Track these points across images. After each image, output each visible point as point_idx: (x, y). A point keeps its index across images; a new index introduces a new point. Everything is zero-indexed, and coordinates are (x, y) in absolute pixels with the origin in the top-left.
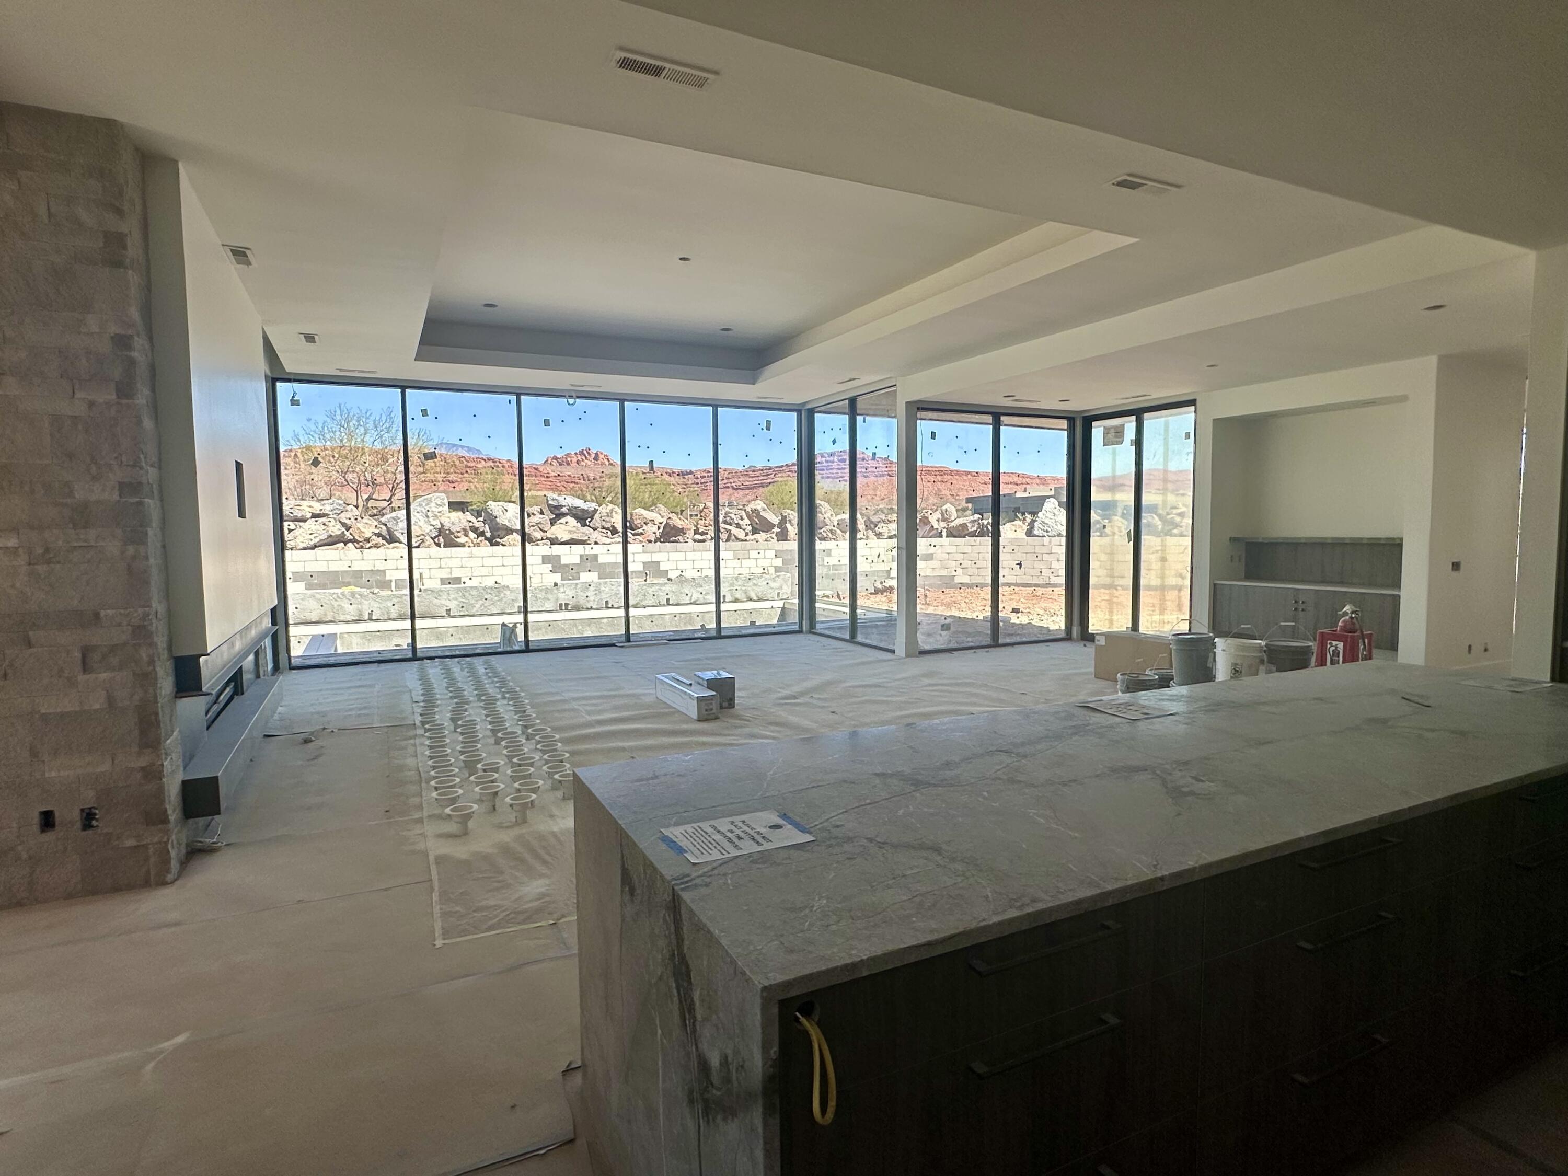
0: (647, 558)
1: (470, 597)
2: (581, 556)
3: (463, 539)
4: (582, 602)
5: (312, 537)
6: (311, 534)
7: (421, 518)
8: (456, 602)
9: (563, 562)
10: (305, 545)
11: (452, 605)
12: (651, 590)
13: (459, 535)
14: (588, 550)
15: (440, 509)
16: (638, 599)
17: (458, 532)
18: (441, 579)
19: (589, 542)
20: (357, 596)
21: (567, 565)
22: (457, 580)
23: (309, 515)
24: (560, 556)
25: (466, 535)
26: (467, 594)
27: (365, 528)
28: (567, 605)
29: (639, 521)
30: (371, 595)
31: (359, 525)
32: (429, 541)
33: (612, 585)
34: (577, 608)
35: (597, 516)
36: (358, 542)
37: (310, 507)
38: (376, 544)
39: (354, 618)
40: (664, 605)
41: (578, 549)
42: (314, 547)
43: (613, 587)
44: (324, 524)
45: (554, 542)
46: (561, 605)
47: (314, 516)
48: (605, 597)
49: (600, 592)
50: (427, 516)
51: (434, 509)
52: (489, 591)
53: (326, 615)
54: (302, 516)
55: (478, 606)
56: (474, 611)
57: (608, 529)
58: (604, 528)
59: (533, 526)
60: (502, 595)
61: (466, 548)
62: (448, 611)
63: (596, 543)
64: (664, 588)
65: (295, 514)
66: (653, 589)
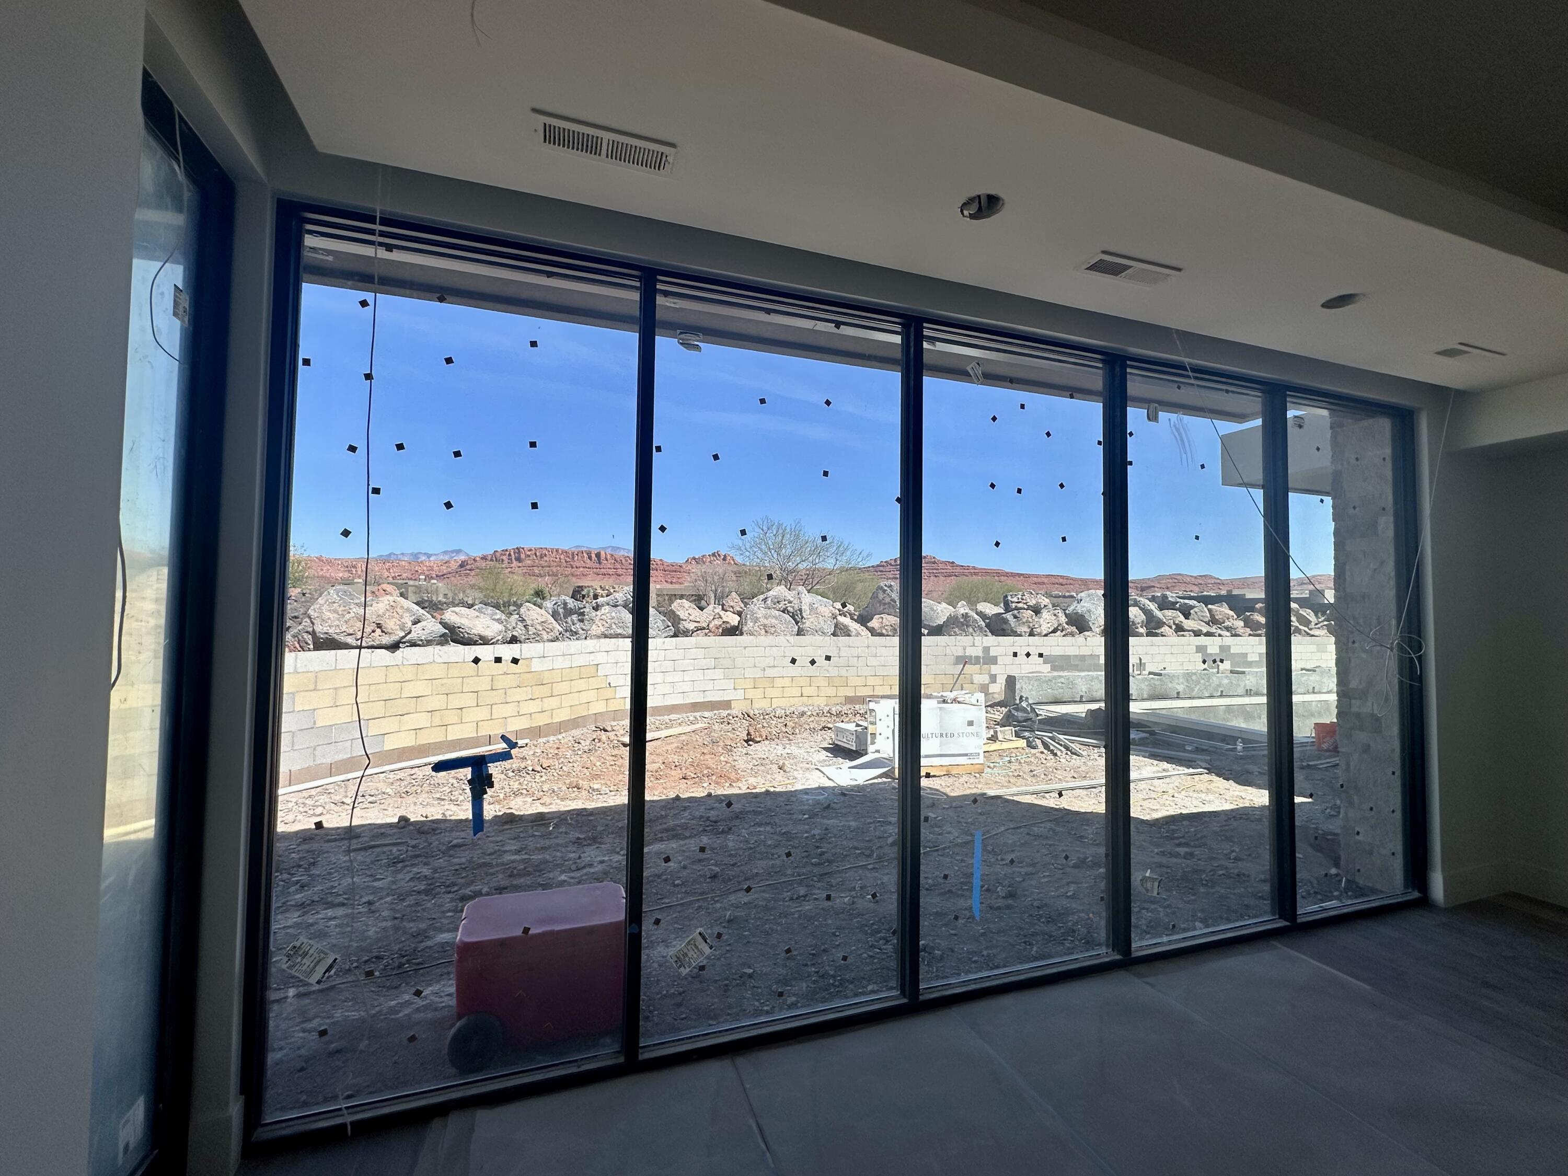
2: (1220, 646)
5: (1049, 625)
8: (1182, 686)
9: (1209, 651)
11: (1180, 688)
24: (1206, 646)
44: (1055, 615)
46: (1247, 690)
55: (1196, 689)
62: (1178, 693)
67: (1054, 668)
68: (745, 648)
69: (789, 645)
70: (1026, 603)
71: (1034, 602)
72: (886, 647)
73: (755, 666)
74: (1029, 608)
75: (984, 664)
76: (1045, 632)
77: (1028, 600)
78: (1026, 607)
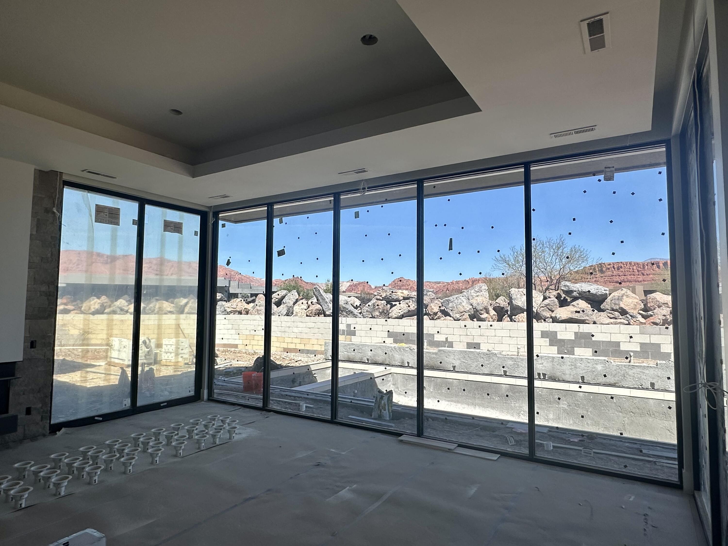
0: (646, 339)
1: (468, 359)
2: (575, 333)
3: (485, 316)
4: (558, 374)
5: (400, 311)
6: (400, 309)
7: (464, 300)
9: (559, 337)
10: (396, 316)
12: (632, 371)
13: (482, 312)
14: (584, 328)
15: (478, 294)
16: (616, 379)
17: (481, 310)
18: (468, 343)
19: (587, 322)
20: (402, 350)
21: (563, 341)
22: (477, 346)
23: (401, 298)
24: (556, 332)
25: (488, 313)
26: (466, 356)
27: (435, 306)
28: (544, 375)
29: (652, 304)
30: (409, 350)
31: (431, 304)
32: (466, 315)
33: (589, 363)
34: (553, 379)
35: (608, 300)
36: (431, 315)
37: (402, 293)
38: (439, 317)
39: (399, 364)
40: (647, 389)
41: (574, 327)
42: (402, 317)
43: (588, 365)
45: (555, 320)
47: (405, 299)
48: (581, 373)
49: (576, 367)
50: (469, 299)
51: (472, 294)
52: (482, 356)
53: (385, 359)
54: (397, 298)
56: (470, 370)
57: (616, 310)
58: (613, 310)
59: (543, 307)
60: (491, 360)
61: (487, 322)
62: (454, 367)
63: (595, 323)
64: (647, 372)
65: (393, 297)
66: (634, 371)
67: (395, 341)
68: (243, 320)
69: (261, 319)
70: (381, 296)
71: (385, 295)
72: (302, 322)
73: (247, 329)
74: (384, 299)
75: (347, 335)
76: (395, 316)
77: (382, 294)
78: (381, 298)
